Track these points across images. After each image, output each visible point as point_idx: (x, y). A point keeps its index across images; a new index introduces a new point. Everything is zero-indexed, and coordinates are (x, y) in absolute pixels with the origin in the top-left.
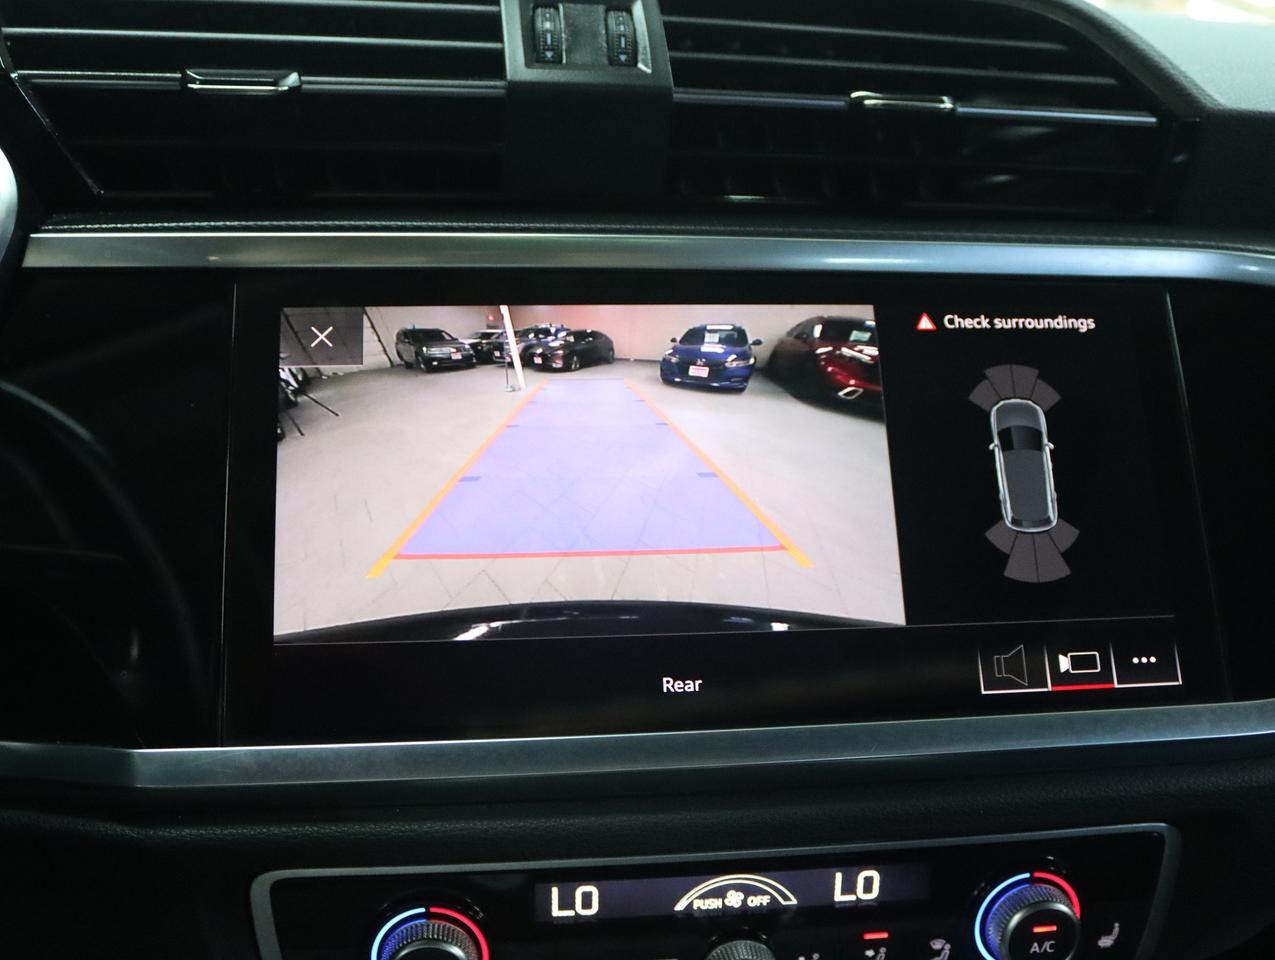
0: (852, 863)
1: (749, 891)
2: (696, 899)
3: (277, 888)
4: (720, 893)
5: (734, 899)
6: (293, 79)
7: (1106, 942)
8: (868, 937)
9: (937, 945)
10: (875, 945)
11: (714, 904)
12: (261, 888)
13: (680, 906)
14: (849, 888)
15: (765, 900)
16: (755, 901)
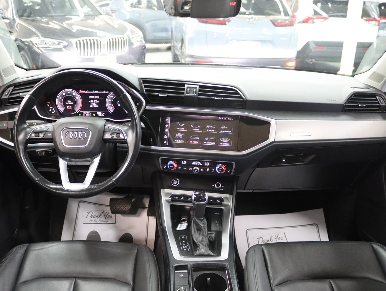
0: (206, 162)
1: (198, 163)
2: (193, 163)
3: (161, 159)
4: (195, 163)
5: (197, 164)
6: (167, 95)
7: (228, 172)
8: (207, 168)
9: (213, 170)
10: (208, 169)
11: (195, 164)
12: (160, 159)
13: (192, 164)
14: (206, 164)
15: (199, 164)
16: (198, 164)
